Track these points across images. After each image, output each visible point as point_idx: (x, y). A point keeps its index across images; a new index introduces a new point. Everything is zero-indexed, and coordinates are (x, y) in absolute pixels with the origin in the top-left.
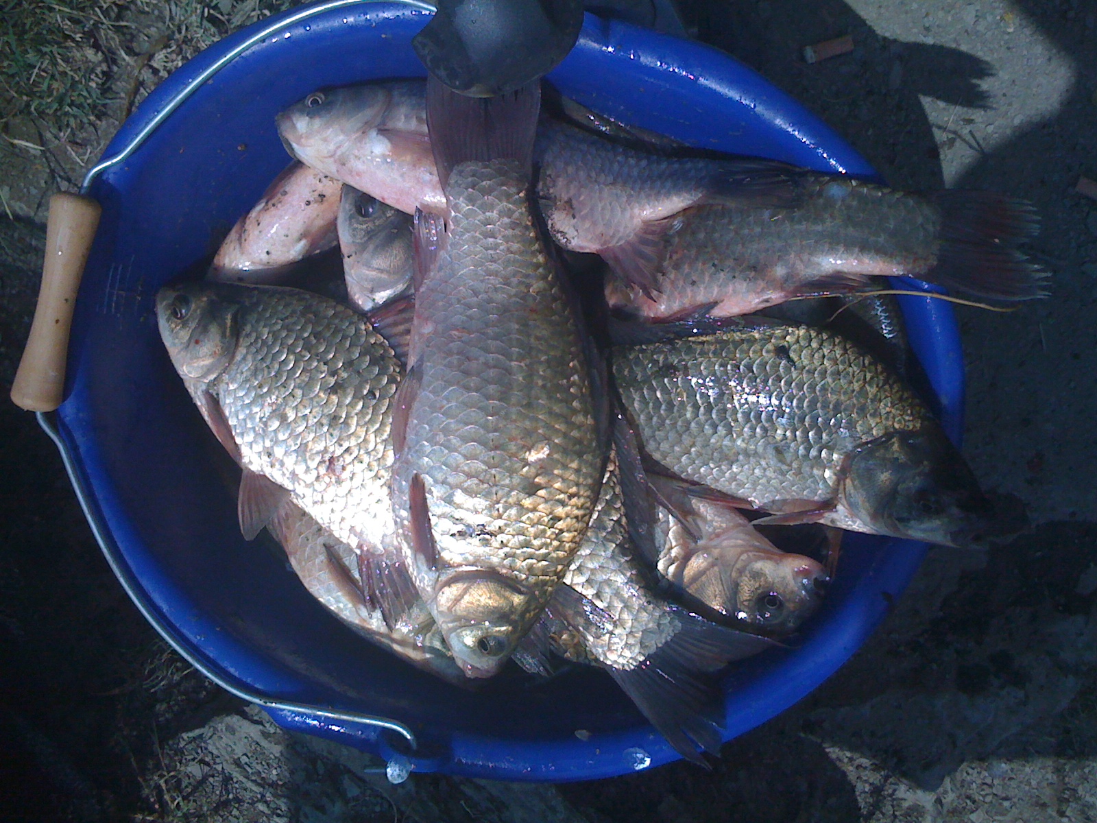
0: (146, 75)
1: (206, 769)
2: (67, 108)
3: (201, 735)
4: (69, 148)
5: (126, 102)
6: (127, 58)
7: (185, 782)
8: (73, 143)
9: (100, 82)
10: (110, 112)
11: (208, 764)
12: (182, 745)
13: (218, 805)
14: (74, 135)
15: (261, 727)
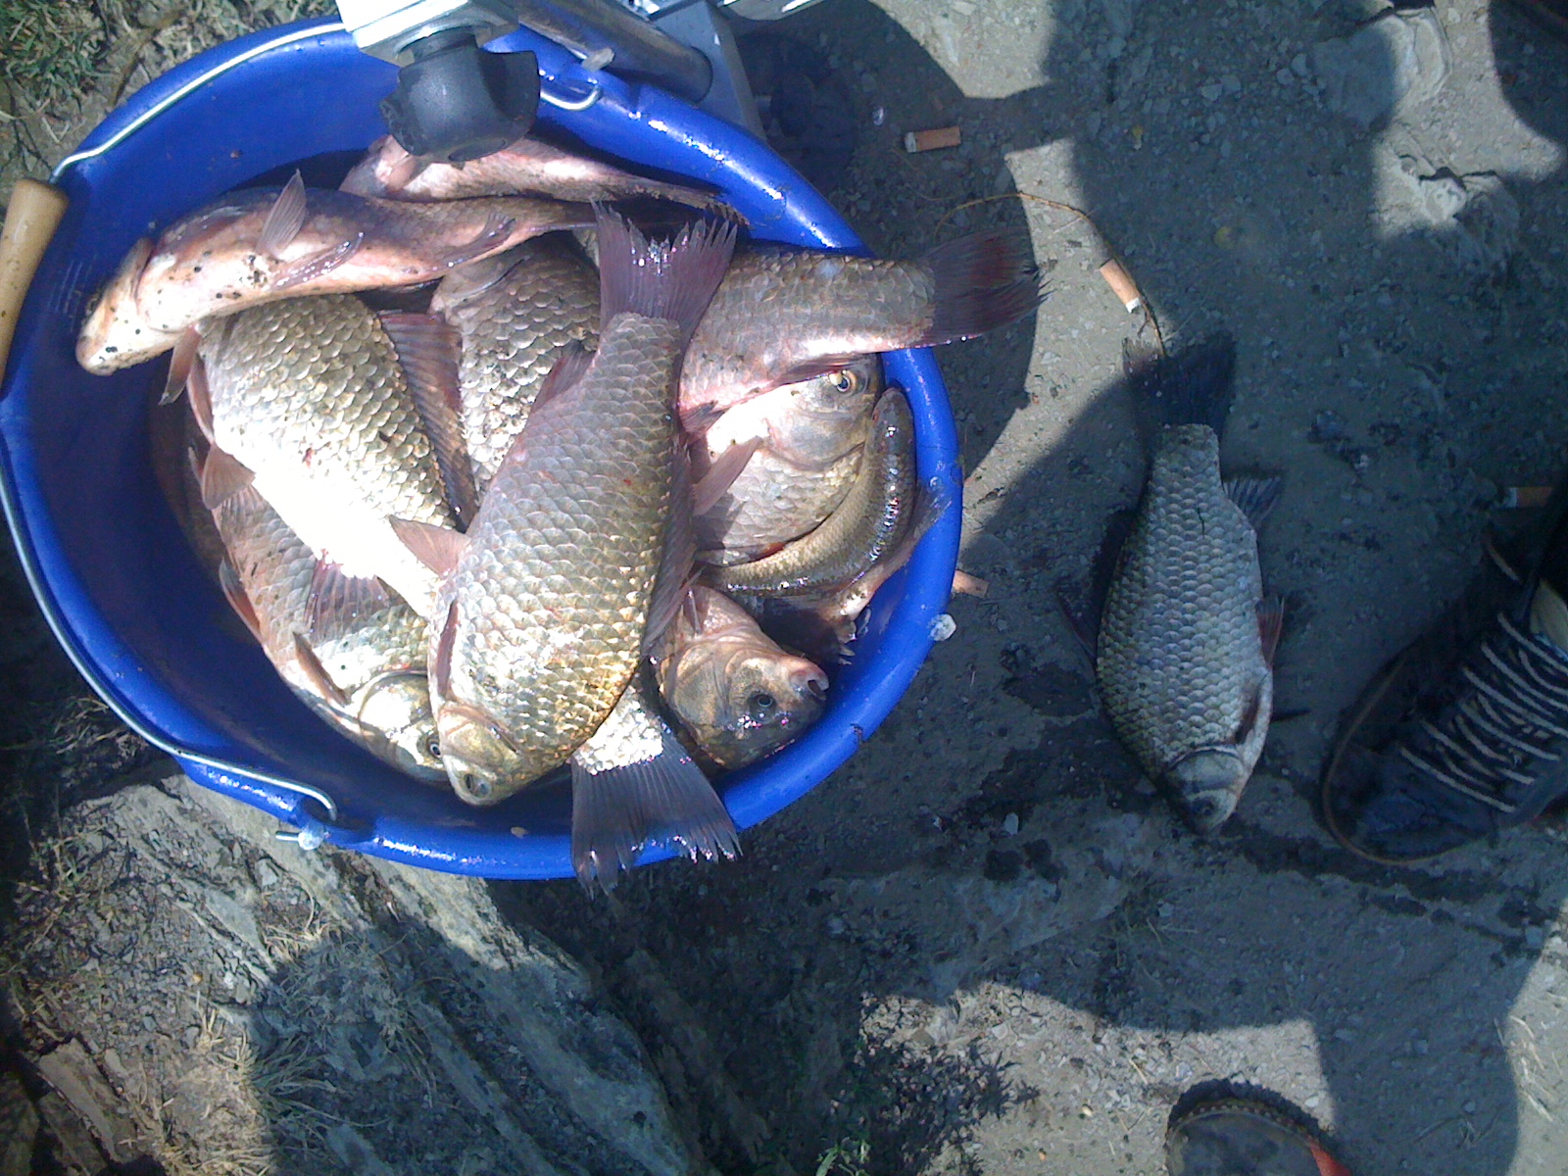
0: (148, 52)
1: (109, 841)
2: (50, 76)
3: (108, 805)
4: (44, 120)
5: (120, 79)
6: (129, 29)
7: (83, 852)
8: (50, 114)
9: (93, 51)
10: (99, 87)
11: (111, 837)
12: (85, 812)
13: (115, 883)
14: (52, 105)
15: (177, 802)
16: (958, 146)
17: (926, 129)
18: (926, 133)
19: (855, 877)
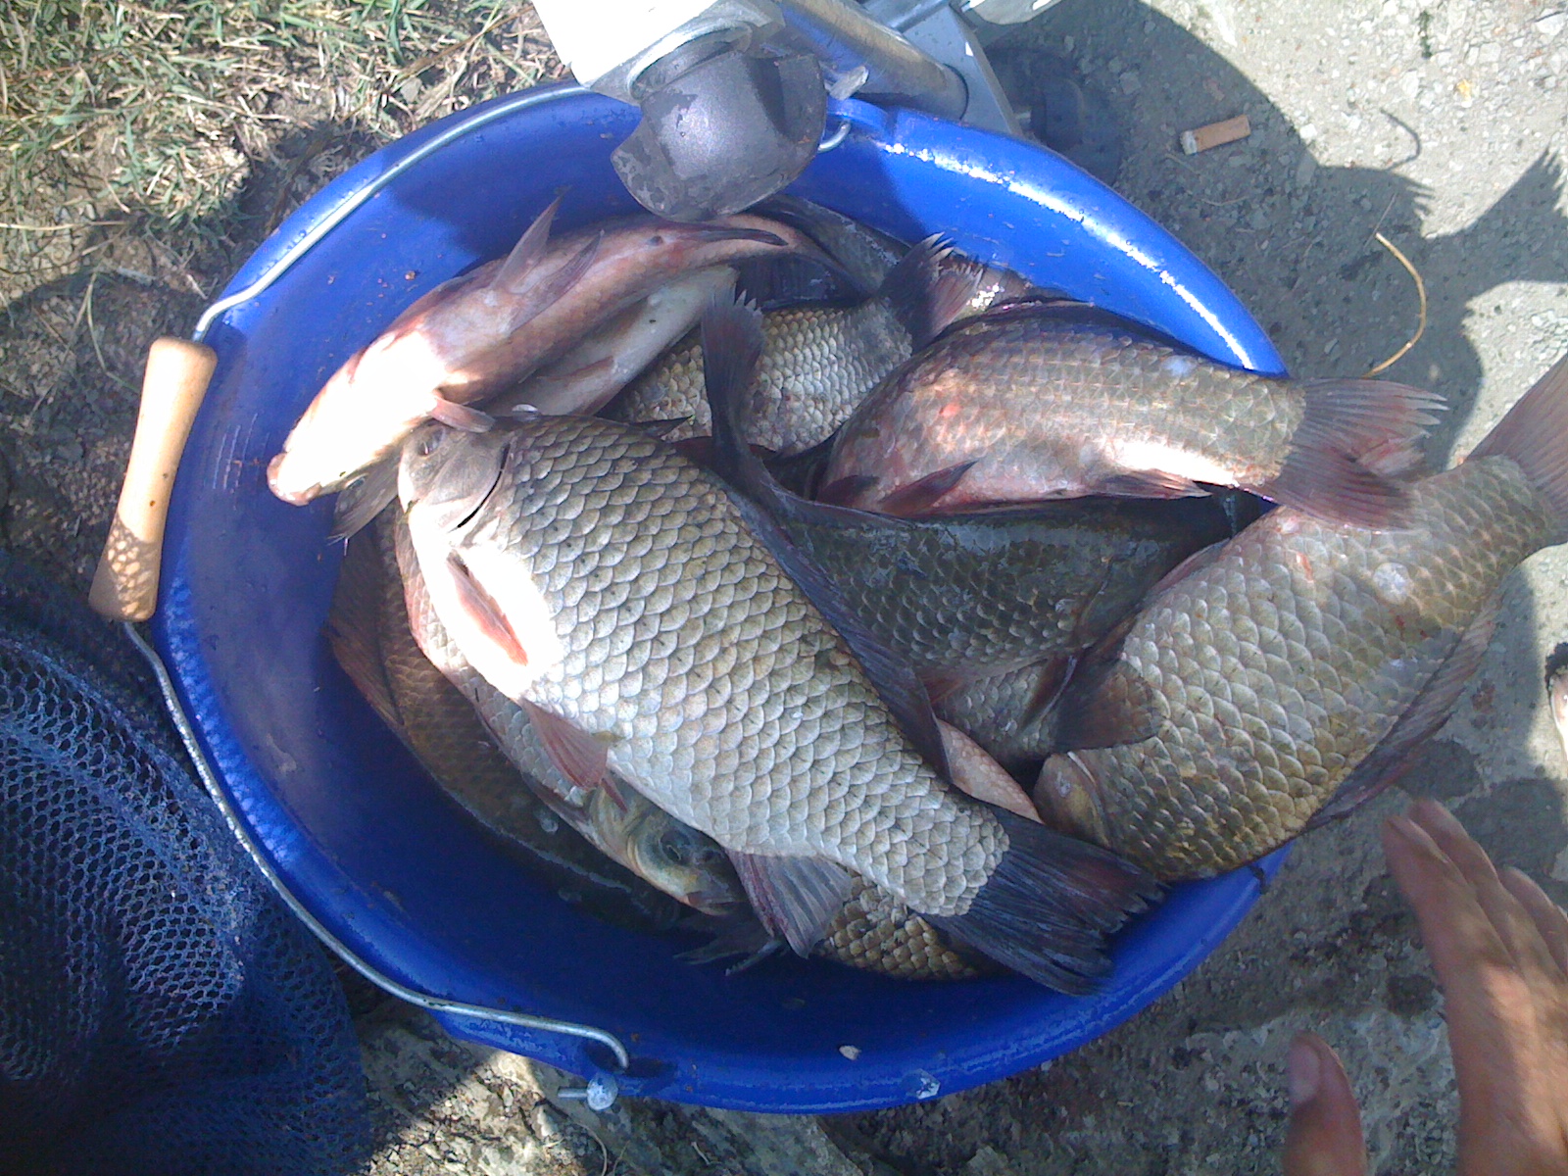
4: (189, 276)
6: (277, 160)
8: (196, 270)
14: (198, 259)
16: (1247, 138)
17: (1205, 124)
18: (1205, 129)
19: (1227, 1030)
